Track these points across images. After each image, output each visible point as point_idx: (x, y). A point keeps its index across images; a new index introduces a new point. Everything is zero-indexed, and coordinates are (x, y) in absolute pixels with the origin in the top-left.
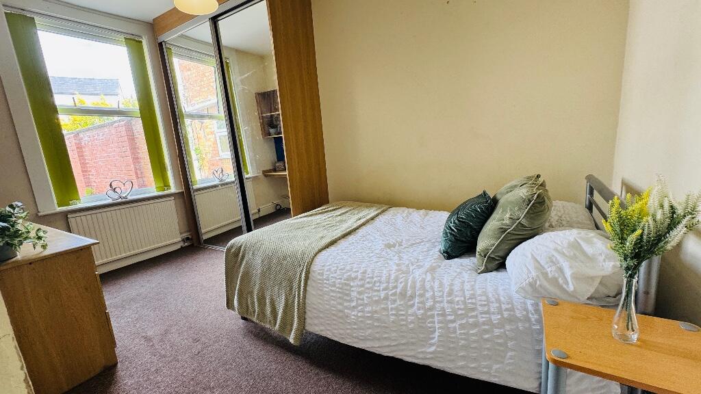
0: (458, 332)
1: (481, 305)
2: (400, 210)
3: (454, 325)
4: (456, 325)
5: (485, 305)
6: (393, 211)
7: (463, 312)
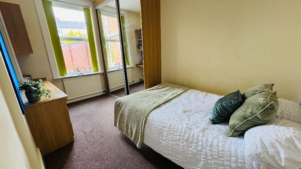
0: (213, 165)
1: (227, 156)
2: (194, 91)
3: (211, 162)
4: (212, 162)
5: (229, 157)
6: (190, 90)
7: (216, 157)
